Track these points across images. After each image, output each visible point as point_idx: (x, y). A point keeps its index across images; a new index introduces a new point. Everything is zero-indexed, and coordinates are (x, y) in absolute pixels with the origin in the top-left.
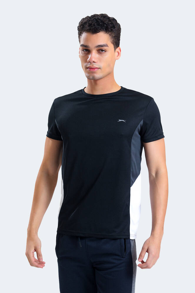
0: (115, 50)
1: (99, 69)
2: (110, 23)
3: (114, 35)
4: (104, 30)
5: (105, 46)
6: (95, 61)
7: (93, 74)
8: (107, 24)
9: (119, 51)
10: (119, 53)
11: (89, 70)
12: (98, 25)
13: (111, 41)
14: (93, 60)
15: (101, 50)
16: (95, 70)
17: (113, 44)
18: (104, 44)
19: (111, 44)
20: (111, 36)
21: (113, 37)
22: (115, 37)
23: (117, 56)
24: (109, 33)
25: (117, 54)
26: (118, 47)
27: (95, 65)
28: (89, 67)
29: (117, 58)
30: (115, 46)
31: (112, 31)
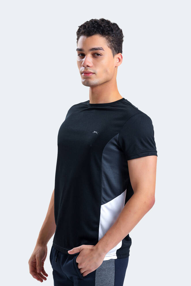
0: (114, 56)
1: (94, 75)
2: (107, 25)
3: (111, 39)
5: (100, 49)
6: (90, 65)
7: (88, 79)
8: (103, 26)
10: (120, 60)
11: (84, 75)
12: (94, 27)
13: (108, 46)
14: (88, 64)
15: (96, 54)
16: (89, 75)
17: (111, 48)
18: (98, 47)
19: (108, 48)
20: (107, 40)
21: (110, 41)
22: (113, 42)
23: (118, 63)
24: (105, 36)
25: (117, 61)
26: (118, 53)
27: (90, 70)
28: (83, 71)
29: (117, 64)
30: (114, 52)
31: (109, 34)
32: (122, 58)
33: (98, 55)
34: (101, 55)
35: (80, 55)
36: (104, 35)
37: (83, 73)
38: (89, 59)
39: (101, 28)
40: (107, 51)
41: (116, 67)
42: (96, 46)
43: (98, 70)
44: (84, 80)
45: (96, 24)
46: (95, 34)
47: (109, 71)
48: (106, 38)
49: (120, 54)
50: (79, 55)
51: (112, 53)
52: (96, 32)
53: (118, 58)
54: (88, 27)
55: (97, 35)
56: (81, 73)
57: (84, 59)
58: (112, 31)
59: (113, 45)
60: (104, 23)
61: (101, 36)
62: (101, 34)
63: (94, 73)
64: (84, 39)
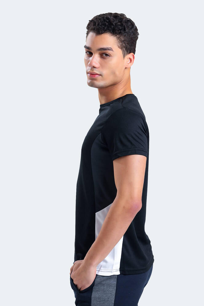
0: (124, 56)
1: (100, 76)
3: (123, 39)
4: (112, 32)
5: (109, 50)
6: (96, 66)
7: (93, 81)
8: (114, 25)
9: (132, 58)
10: (131, 60)
11: (90, 76)
12: (105, 25)
13: (118, 46)
14: (94, 64)
15: (104, 54)
16: (94, 76)
17: (121, 48)
18: (108, 47)
19: (118, 48)
20: (118, 40)
21: (121, 41)
22: (125, 42)
23: (128, 64)
24: (116, 36)
25: (128, 61)
26: (130, 53)
27: (96, 71)
28: (90, 72)
29: (127, 66)
30: (125, 52)
31: (120, 33)
32: (134, 58)
33: (107, 55)
34: (109, 56)
35: (88, 53)
36: (116, 34)
37: (88, 73)
38: (96, 59)
39: (112, 27)
40: (117, 52)
41: (126, 68)
42: (105, 46)
43: (105, 72)
44: (89, 81)
45: (108, 21)
46: (105, 32)
47: (117, 73)
48: (117, 37)
49: (132, 54)
50: (86, 52)
51: (123, 53)
52: (106, 30)
53: (130, 58)
54: (98, 24)
55: (107, 34)
56: (87, 73)
57: (91, 58)
58: (125, 30)
59: (124, 45)
60: (117, 21)
61: (112, 36)
62: (111, 33)
63: (100, 75)
64: (92, 36)
